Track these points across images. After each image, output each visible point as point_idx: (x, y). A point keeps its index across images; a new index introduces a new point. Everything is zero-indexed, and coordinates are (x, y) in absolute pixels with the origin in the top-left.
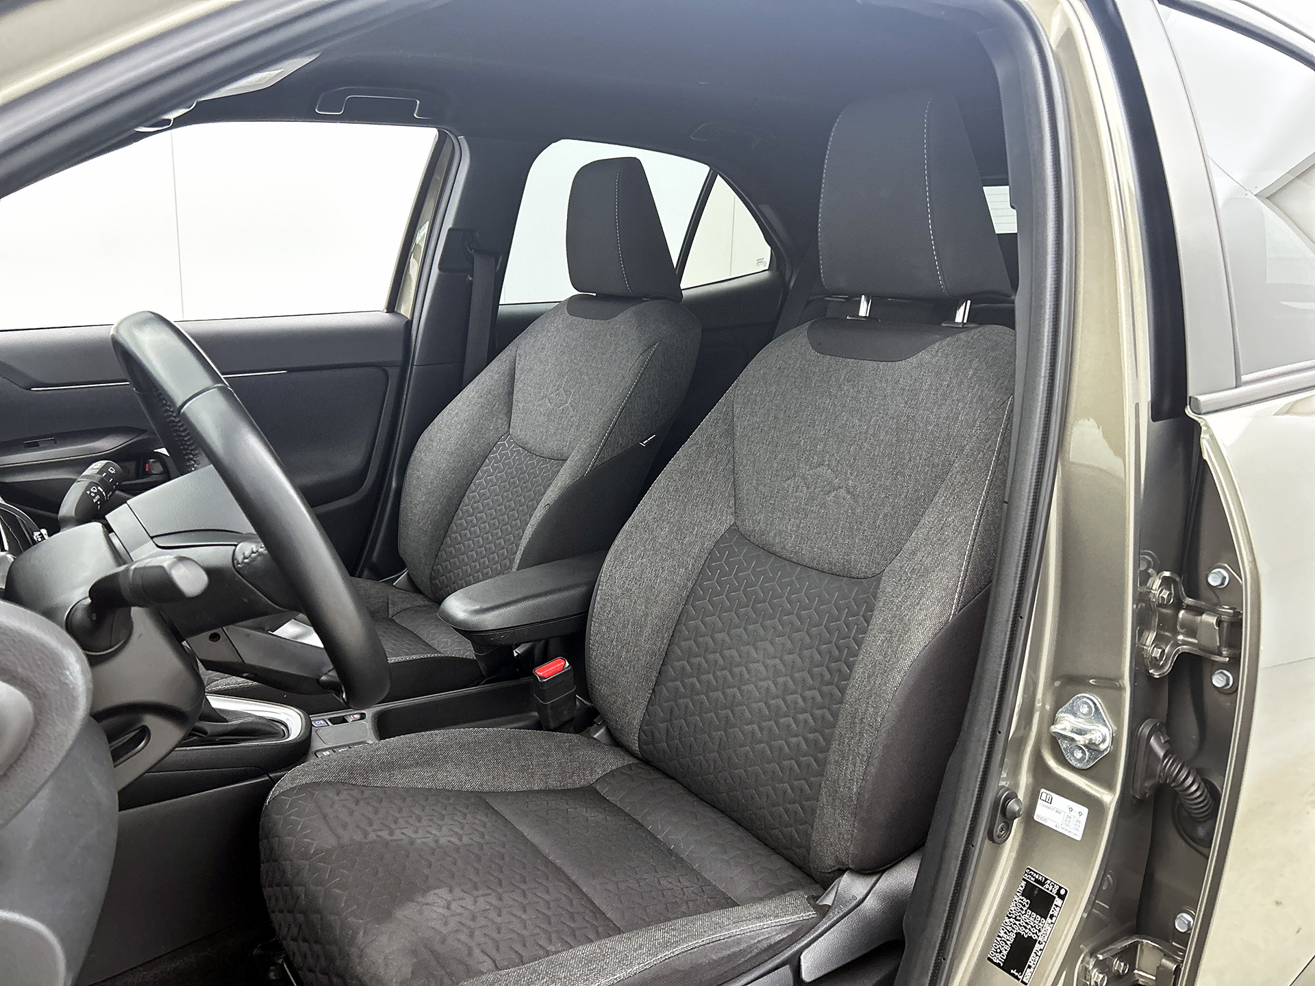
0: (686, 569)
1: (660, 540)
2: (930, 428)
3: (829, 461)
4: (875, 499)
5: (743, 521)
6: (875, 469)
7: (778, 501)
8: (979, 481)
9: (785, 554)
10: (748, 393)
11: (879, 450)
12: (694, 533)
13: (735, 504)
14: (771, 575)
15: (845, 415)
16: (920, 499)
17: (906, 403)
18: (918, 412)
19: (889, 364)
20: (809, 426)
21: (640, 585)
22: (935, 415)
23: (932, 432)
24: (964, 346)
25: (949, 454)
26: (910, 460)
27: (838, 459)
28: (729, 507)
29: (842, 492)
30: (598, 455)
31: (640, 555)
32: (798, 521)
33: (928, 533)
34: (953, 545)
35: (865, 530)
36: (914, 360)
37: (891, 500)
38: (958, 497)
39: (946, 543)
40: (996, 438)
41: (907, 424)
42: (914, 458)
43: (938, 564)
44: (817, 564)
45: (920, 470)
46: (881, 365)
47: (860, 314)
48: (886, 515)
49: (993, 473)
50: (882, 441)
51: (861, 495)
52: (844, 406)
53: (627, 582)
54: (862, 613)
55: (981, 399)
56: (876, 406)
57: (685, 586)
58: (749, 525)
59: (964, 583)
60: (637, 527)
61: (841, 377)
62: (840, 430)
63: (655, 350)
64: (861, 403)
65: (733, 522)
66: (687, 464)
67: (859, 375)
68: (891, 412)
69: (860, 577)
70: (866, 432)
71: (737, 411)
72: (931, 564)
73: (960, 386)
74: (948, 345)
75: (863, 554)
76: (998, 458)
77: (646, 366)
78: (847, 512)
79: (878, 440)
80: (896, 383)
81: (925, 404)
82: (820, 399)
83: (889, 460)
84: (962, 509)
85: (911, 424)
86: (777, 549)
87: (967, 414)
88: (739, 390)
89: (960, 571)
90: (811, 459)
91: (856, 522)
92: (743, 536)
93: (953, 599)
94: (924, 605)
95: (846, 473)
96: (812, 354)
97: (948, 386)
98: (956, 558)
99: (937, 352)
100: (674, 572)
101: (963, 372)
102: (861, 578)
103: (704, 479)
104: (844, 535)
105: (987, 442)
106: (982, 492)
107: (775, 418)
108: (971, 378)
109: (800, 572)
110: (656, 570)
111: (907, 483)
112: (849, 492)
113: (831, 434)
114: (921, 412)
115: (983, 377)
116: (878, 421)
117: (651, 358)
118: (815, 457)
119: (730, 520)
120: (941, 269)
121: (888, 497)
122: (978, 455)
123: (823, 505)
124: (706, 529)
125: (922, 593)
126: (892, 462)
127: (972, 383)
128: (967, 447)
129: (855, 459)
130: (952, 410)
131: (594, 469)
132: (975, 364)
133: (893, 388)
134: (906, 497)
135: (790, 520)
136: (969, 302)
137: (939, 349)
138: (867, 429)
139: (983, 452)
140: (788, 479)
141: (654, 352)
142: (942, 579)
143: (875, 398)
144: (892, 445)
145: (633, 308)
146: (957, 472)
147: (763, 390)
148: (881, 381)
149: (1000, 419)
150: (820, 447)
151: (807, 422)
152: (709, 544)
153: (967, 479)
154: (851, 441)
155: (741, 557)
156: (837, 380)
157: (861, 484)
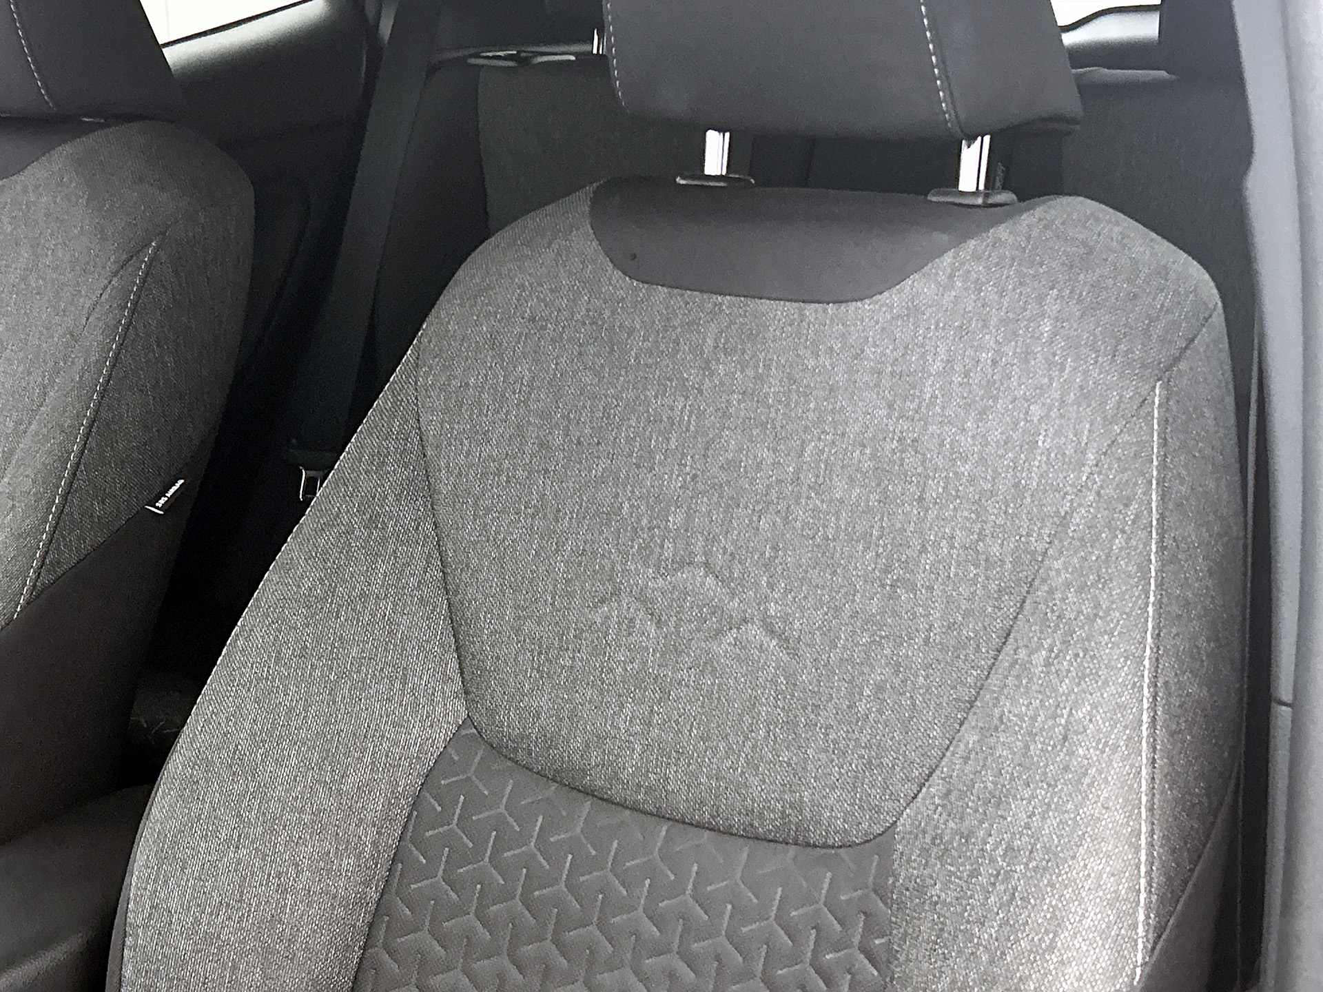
0: (358, 857)
1: (279, 792)
2: (965, 469)
3: (705, 554)
4: (844, 648)
5: (491, 713)
6: (834, 573)
7: (582, 660)
8: (1132, 609)
9: (616, 792)
10: (456, 383)
11: (838, 527)
12: (367, 759)
13: (461, 668)
14: (594, 853)
15: (731, 440)
16: (965, 646)
17: (891, 406)
18: (925, 428)
19: (831, 308)
20: (638, 467)
21: (240, 921)
22: (973, 437)
23: (972, 480)
24: (1013, 259)
25: (1028, 535)
26: (923, 550)
27: (730, 549)
28: (448, 679)
29: (755, 632)
30: (44, 557)
31: (228, 841)
32: (645, 709)
33: (1027, 747)
34: (1106, 781)
35: (829, 727)
36: (894, 298)
37: (887, 651)
38: (1086, 651)
39: (1087, 780)
40: (1147, 492)
41: (902, 460)
42: (936, 544)
43: (1082, 838)
44: (713, 817)
45: (956, 575)
46: (810, 310)
47: (707, 172)
48: (880, 688)
49: (1160, 586)
50: (841, 501)
51: (806, 638)
52: (726, 415)
53: (205, 919)
54: (856, 940)
55: (1085, 396)
56: (811, 415)
57: (361, 900)
58: (509, 722)
59: (1151, 879)
60: (209, 763)
61: (704, 339)
62: (723, 477)
63: (152, 260)
64: (769, 407)
65: (464, 715)
66: (321, 580)
67: (752, 337)
68: (853, 430)
69: (830, 842)
70: (796, 480)
71: (431, 431)
72: (1060, 837)
73: (1027, 361)
74: (976, 257)
75: (833, 788)
76: (1162, 548)
77: (135, 303)
78: (774, 682)
79: (831, 501)
80: (856, 357)
81: (943, 408)
82: (656, 397)
83: (866, 549)
84: (1106, 683)
85: (910, 459)
86: (598, 780)
87: (1058, 433)
88: (427, 374)
89: (1137, 850)
90: (658, 549)
91: (804, 708)
92: (495, 749)
93: (1134, 926)
94: (1069, 948)
95: (757, 584)
96: (616, 282)
97: (994, 362)
98: (1120, 818)
99: (951, 276)
100: (329, 871)
101: (1027, 327)
102: (833, 847)
103: (373, 615)
104: (775, 741)
105: (1126, 506)
106: (1144, 638)
107: (541, 445)
108: (1051, 342)
109: (668, 838)
110: (279, 875)
111: (925, 607)
112: (771, 632)
113: (700, 487)
114: (933, 428)
115: (1079, 337)
116: (822, 451)
117: (144, 281)
118: (667, 544)
119: (453, 711)
120: (945, 75)
121: (880, 644)
122: (1111, 542)
123: (708, 665)
124: (396, 743)
125: (1054, 916)
126: (878, 555)
127: (1054, 355)
128: (1076, 518)
129: (775, 548)
130: (1016, 424)
131: (38, 596)
132: (1052, 307)
133: (851, 370)
134: (927, 641)
135: (622, 706)
136: (987, 139)
137: (954, 270)
138: (797, 471)
139: (1123, 532)
140: (602, 601)
141: (149, 266)
142: (1100, 877)
143: (806, 395)
144: (868, 510)
145: (67, 149)
146: (1068, 585)
147: (496, 376)
148: (816, 355)
149: (1144, 445)
150: (676, 519)
151: (630, 455)
152: (409, 781)
153: (1098, 606)
154: (757, 502)
155: (502, 809)
156: (697, 350)
157: (802, 609)
